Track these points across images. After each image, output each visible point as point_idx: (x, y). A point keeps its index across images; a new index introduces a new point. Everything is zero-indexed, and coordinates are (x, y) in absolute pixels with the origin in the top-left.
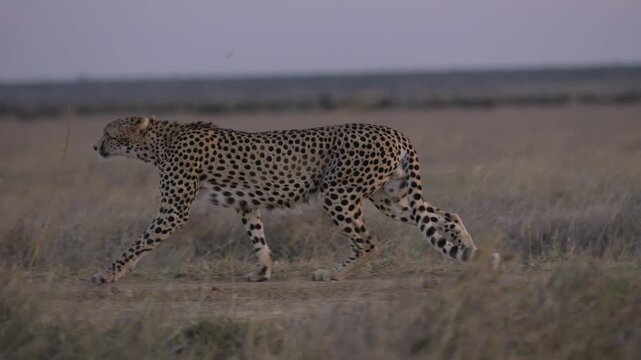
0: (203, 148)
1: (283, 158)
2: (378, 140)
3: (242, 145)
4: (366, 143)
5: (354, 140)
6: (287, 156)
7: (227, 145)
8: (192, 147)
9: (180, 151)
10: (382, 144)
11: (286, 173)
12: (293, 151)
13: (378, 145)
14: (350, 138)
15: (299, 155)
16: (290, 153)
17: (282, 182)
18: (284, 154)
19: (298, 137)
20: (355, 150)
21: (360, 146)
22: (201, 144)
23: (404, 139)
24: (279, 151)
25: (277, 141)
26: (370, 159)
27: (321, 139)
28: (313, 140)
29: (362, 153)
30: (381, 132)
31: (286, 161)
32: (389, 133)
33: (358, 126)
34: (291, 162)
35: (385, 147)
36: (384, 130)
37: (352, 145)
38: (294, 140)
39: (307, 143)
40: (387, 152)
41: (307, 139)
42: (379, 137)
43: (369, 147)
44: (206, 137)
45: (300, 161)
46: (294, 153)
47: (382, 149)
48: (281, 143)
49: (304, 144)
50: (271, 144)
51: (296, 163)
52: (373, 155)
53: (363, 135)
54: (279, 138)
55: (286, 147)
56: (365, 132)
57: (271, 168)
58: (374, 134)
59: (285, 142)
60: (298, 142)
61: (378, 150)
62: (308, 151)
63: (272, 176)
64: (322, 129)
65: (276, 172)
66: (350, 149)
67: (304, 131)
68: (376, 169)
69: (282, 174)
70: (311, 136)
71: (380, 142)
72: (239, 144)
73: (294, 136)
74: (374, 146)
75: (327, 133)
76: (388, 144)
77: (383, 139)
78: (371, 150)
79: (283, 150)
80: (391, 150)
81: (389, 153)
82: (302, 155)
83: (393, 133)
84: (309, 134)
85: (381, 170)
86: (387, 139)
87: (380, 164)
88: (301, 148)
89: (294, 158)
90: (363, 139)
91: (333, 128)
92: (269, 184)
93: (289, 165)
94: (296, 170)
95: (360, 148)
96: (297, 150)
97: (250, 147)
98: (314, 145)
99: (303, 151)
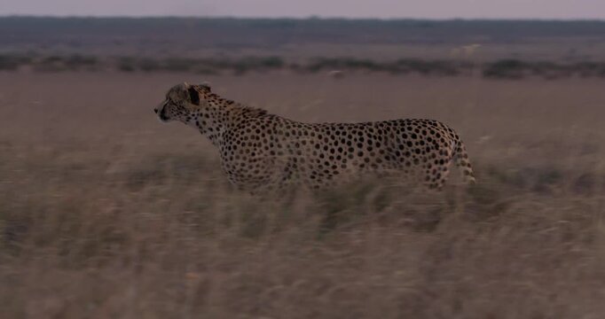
0: (260, 135)
1: (330, 148)
2: (429, 134)
3: (295, 129)
4: (418, 140)
5: (406, 140)
6: (334, 147)
7: (282, 129)
8: (249, 135)
9: (237, 139)
10: (433, 137)
11: (331, 163)
12: (339, 141)
13: (429, 139)
14: (402, 139)
15: (345, 147)
16: (336, 144)
17: (327, 172)
18: (331, 144)
19: (346, 128)
20: (410, 149)
21: (414, 144)
22: (258, 131)
23: (450, 130)
24: (326, 140)
25: (326, 130)
26: (427, 155)
27: (369, 136)
28: (360, 134)
29: (418, 151)
30: (429, 126)
31: (333, 151)
32: (436, 125)
33: (406, 122)
34: (337, 152)
35: (437, 139)
36: (430, 123)
37: (405, 146)
38: (341, 131)
39: (354, 136)
40: (440, 144)
41: (354, 132)
42: (428, 131)
43: (422, 143)
44: (262, 124)
45: (345, 153)
46: (340, 144)
47: (434, 142)
48: (328, 133)
49: (350, 137)
50: (320, 133)
51: (342, 154)
52: (428, 150)
53: (413, 131)
54: (328, 128)
55: (333, 138)
56: (414, 127)
57: (318, 157)
58: (423, 128)
59: (332, 133)
60: (344, 133)
61: (431, 144)
62: (354, 145)
63: (318, 164)
64: (370, 124)
65: (322, 161)
66: (405, 151)
67: (351, 124)
68: (436, 162)
69: (327, 164)
70: (358, 130)
71: (431, 136)
72: (293, 128)
73: (342, 128)
74: (426, 142)
75: (375, 130)
76: (438, 135)
77: (432, 132)
78: (425, 146)
79: (330, 140)
80: (443, 140)
81: (443, 144)
82: (348, 147)
83: (439, 125)
84: (356, 127)
85: (442, 162)
86: (436, 131)
87: (439, 157)
88: (347, 140)
89: (340, 150)
90: (414, 136)
91: (381, 125)
92: (315, 173)
93: (335, 155)
94: (341, 162)
95: (414, 147)
96: (343, 141)
97: (303, 132)
98: (362, 139)
99: (349, 143)
